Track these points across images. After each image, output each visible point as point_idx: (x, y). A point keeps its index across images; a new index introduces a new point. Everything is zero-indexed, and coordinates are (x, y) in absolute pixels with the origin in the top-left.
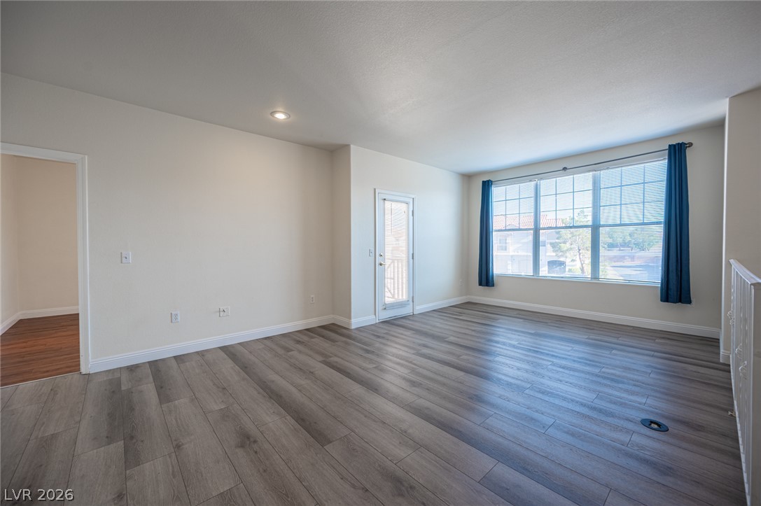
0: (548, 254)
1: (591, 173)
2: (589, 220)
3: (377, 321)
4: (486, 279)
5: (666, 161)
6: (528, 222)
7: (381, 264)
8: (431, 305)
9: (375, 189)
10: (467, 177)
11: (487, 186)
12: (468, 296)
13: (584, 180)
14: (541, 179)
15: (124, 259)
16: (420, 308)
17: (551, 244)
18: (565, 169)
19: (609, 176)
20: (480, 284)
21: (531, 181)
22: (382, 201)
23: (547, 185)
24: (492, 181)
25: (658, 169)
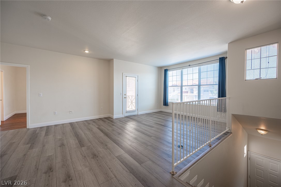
0: (209, 95)
1: (198, 67)
2: (197, 83)
3: (124, 117)
4: (166, 103)
5: (219, 63)
6: (179, 83)
7: (125, 98)
8: (145, 112)
9: (123, 73)
10: (160, 68)
11: (166, 71)
12: (161, 109)
13: (196, 69)
14: (183, 69)
15: (40, 95)
16: (140, 113)
17: (210, 91)
18: (190, 65)
19: (204, 68)
20: (164, 105)
21: (180, 69)
22: (126, 77)
23: (185, 71)
24: (168, 70)
25: (216, 66)
